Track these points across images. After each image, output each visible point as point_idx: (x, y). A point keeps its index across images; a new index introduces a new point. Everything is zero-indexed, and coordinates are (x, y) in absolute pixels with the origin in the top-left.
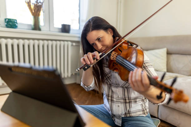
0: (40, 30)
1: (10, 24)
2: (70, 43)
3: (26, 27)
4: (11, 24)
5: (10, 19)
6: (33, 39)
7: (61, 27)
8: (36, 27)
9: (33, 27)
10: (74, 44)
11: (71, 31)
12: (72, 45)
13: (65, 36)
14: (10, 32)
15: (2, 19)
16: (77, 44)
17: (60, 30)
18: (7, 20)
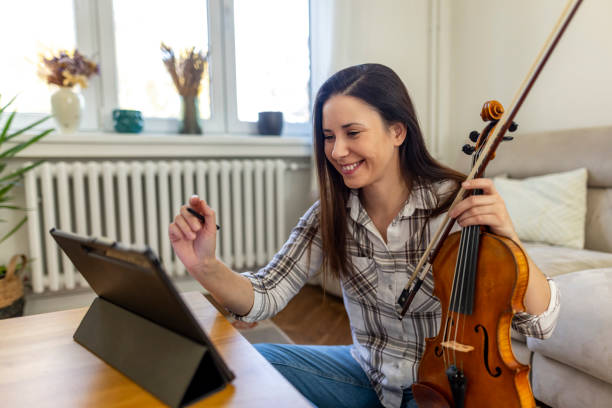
0: (198, 131)
1: (124, 125)
2: (281, 165)
3: (165, 127)
4: (127, 122)
5: (125, 112)
6: (182, 159)
7: (256, 119)
8: (190, 125)
9: (182, 125)
10: (294, 166)
11: (286, 130)
12: (288, 170)
13: (268, 144)
14: (126, 143)
15: (107, 111)
16: (303, 166)
17: (256, 130)
18: (118, 114)
